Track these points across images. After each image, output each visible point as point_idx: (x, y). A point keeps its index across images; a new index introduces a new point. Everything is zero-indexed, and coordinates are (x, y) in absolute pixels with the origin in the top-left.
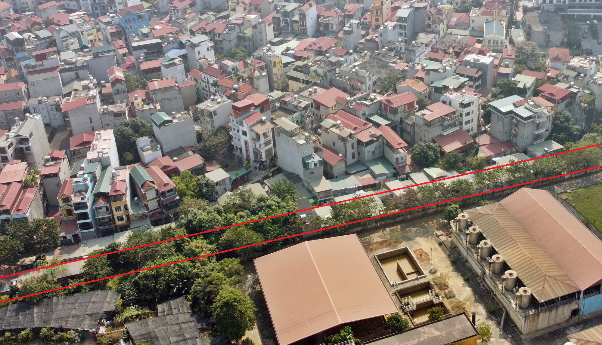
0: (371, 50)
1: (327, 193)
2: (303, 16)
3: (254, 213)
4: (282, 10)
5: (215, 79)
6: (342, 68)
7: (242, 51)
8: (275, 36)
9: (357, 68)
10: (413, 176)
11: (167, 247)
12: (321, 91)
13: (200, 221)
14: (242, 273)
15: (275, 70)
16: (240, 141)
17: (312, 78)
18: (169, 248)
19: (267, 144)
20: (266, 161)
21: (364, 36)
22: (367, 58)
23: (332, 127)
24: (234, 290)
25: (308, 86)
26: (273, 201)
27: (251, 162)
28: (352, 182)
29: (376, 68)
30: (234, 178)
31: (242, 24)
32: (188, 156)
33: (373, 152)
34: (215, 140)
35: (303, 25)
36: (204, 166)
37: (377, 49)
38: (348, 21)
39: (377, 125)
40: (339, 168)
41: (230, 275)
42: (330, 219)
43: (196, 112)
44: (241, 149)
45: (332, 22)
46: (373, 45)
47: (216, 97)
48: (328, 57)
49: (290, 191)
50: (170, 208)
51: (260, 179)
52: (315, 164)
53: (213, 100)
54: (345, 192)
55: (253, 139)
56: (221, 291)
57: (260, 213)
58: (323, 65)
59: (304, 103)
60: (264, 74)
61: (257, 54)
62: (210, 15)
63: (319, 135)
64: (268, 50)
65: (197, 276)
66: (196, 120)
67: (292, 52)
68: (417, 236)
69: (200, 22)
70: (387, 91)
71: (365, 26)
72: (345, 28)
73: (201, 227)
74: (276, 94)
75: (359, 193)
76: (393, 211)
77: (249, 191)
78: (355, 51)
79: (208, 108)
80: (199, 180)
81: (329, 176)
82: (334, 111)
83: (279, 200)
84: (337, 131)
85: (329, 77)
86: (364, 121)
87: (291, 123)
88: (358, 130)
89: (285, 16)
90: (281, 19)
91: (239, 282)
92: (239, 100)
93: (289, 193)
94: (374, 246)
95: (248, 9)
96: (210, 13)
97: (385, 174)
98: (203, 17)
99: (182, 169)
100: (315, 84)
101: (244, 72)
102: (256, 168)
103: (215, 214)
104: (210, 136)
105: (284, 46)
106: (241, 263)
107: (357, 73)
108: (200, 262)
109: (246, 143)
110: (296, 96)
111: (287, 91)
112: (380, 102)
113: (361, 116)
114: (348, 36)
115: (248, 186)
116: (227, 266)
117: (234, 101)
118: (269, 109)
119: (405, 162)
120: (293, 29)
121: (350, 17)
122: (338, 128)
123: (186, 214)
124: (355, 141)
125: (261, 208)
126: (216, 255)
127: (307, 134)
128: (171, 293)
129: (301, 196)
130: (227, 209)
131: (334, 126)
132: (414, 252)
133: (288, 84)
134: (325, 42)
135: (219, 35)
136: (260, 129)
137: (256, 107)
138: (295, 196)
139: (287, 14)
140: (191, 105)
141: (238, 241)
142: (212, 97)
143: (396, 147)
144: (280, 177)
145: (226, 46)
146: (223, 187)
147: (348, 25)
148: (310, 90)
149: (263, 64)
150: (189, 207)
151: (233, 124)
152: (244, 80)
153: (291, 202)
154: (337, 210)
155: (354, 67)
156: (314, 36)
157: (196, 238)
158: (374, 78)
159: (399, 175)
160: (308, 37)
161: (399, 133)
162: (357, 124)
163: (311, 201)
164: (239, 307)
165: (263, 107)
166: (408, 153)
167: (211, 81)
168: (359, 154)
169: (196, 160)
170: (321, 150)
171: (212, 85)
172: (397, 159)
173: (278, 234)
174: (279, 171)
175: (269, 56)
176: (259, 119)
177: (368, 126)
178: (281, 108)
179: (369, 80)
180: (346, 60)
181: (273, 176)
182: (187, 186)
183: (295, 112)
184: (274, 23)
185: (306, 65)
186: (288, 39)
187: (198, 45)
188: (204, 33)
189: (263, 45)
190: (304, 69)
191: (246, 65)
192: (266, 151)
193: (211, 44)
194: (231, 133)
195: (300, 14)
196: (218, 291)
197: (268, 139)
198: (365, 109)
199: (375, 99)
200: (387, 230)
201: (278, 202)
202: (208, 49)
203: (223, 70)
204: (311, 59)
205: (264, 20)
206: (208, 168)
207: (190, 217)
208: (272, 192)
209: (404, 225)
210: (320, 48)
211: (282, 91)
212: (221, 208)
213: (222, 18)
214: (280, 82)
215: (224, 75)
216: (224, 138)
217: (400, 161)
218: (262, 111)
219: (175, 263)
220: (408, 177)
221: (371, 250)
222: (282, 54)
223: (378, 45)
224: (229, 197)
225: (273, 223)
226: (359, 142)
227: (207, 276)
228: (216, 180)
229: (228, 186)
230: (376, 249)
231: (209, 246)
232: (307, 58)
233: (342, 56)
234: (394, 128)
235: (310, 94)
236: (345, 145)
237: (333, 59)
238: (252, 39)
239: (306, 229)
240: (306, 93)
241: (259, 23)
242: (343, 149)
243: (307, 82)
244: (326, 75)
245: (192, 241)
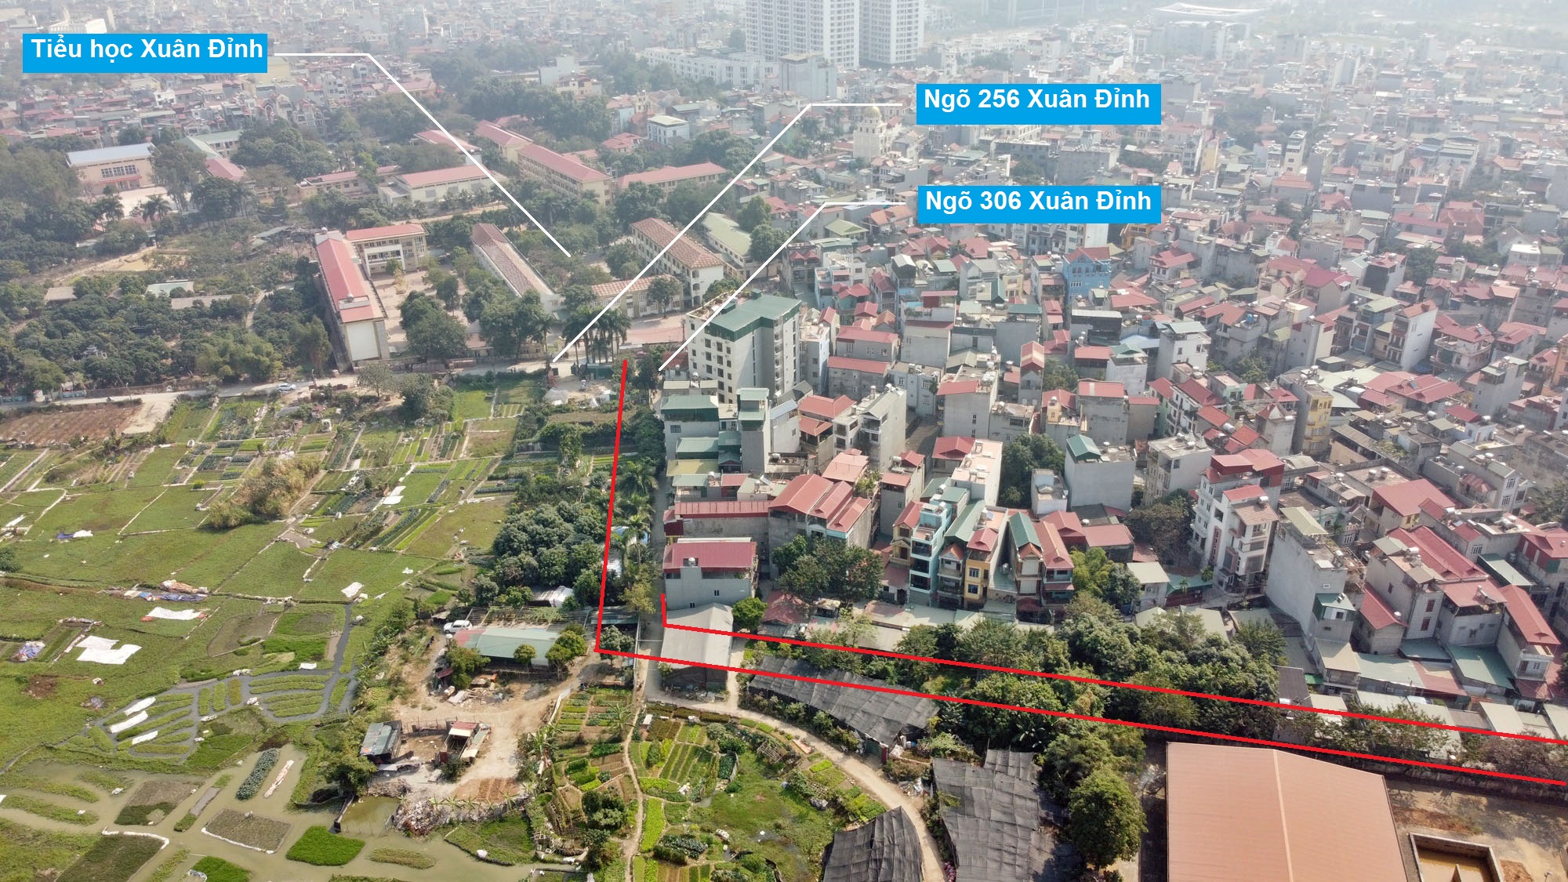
0: (1532, 424)
1: (1348, 676)
2: (1402, 326)
3: (1193, 661)
4: (1362, 307)
5: (1196, 405)
6: (1455, 446)
7: (1260, 366)
8: (1333, 353)
9: (1490, 455)
10: (1550, 709)
11: (1030, 663)
12: (1394, 478)
13: (1096, 640)
14: (1140, 757)
15: (1312, 417)
16: (1206, 525)
17: (1383, 450)
18: (1033, 666)
19: (1256, 546)
20: (1244, 577)
21: (1527, 394)
22: (1520, 440)
23: (1397, 554)
24: (1118, 779)
25: (1371, 462)
26: (1236, 652)
27: (1216, 570)
28: (1405, 673)
29: (1535, 466)
30: (1176, 587)
31: (1275, 317)
32: (1109, 523)
33: (1473, 633)
34: (1163, 511)
35: (1396, 344)
36: (1131, 548)
37: (1550, 428)
38: (1500, 357)
39: (1500, 581)
40: (1386, 636)
41: (1119, 752)
42: (1337, 727)
43: (1144, 451)
44: (1204, 540)
45: (1461, 350)
46: (1544, 417)
47: (1187, 437)
48: (1430, 418)
49: (1273, 648)
50: (1054, 601)
51: (1224, 605)
52: (1339, 615)
53: (1180, 440)
54: (1385, 688)
55: (1232, 530)
56: (1095, 772)
57: (1204, 666)
58: (1414, 430)
59: (1352, 493)
60: (1289, 417)
61: (1286, 377)
62: (1220, 289)
63: (1365, 562)
64: (1310, 377)
65: (1065, 729)
66: (1141, 466)
67: (1359, 390)
68: (1520, 836)
69: (1197, 298)
70: (1545, 519)
71: (1536, 375)
72: (1486, 369)
73: (1095, 650)
74: (1302, 461)
75: (1413, 699)
76: (1480, 764)
77: (1197, 619)
78: (1497, 418)
79: (1167, 452)
80: (1114, 570)
81: (1361, 645)
82: (1409, 526)
83: (1248, 656)
84: (1405, 566)
85: (1420, 457)
86: (1472, 565)
87: (1313, 522)
88: (1451, 578)
89: (1364, 319)
90: (1356, 323)
91: (1131, 770)
92: (1228, 453)
93: (1270, 649)
94: (1415, 815)
95: (1294, 291)
96: (1221, 285)
97: (1485, 685)
98: (1207, 290)
99: (1092, 543)
100: (1388, 463)
101: (1252, 406)
102: (1221, 583)
103: (1125, 637)
104: (1156, 501)
105: (1344, 376)
106: (1144, 738)
107: (1486, 464)
108: (1075, 707)
109: (1217, 533)
110: (1341, 475)
111: (1323, 461)
112: (1522, 538)
113: (1469, 552)
114: (1489, 386)
115: (1198, 611)
116: (1119, 735)
117: (1218, 453)
118: (1278, 483)
119: (1542, 676)
120: (1373, 346)
121: (1508, 348)
122: (1409, 560)
123: (1076, 619)
124: (1438, 597)
125: (1209, 658)
126: (1106, 707)
127: (1340, 553)
128: (1014, 740)
129: (1292, 663)
130: (1148, 637)
131: (1402, 553)
132: (1504, 864)
133: (1329, 449)
134: (1434, 386)
135: (1226, 327)
136: (1250, 516)
137: (1256, 474)
138: (1280, 659)
139: (1368, 316)
140: (1140, 439)
141: (1150, 700)
142: (1180, 434)
143: (1531, 638)
144: (1261, 615)
145: (1233, 350)
146: (1151, 596)
147: (1496, 364)
148: (1373, 471)
149: (1292, 399)
150: (1085, 610)
151: (1203, 492)
152: (1247, 419)
153: (1268, 668)
154: (1357, 718)
155: (1485, 450)
156: (1412, 371)
157: (1080, 666)
158: (1524, 485)
159: (1520, 697)
160: (1400, 368)
161: (1548, 613)
162: (1450, 564)
163: (1310, 680)
164: (1117, 811)
165: (1270, 477)
166: (1556, 661)
167: (1187, 406)
168: (1439, 624)
169: (1120, 535)
170: (1358, 592)
171: (1186, 413)
172: (1525, 664)
173: (1227, 716)
174: (1264, 603)
175: (1310, 388)
176: (1253, 497)
177: (1477, 576)
178: (1302, 490)
179: (1511, 485)
180: (1470, 433)
181: (1249, 607)
182: (1092, 573)
183: (1328, 505)
184: (1337, 328)
185: (1379, 421)
186: (1356, 364)
187: (1182, 337)
188: (1200, 319)
189: (1303, 365)
190: (1374, 430)
191: (1260, 392)
192: (1250, 559)
193: (1207, 341)
194: (1194, 508)
195: (1397, 322)
196: (1090, 770)
197: (1259, 538)
198: (1481, 540)
199: (1511, 527)
200: (1455, 796)
201: (1243, 659)
202: (1198, 349)
203: (1215, 393)
204: (1393, 413)
205: (1319, 318)
206: (1136, 555)
207: (1081, 626)
208: (1238, 636)
209: (1496, 801)
210: (1420, 395)
211: (1316, 458)
212: (1139, 632)
213: (1240, 298)
214: (1315, 440)
215: (1214, 401)
216: (1179, 514)
217: (1530, 669)
218: (1264, 484)
219: (1035, 694)
220: (1538, 708)
221: (1406, 821)
222: (1336, 390)
223: (1553, 421)
224: (1157, 617)
225: (1222, 693)
226: (1447, 602)
227: (1080, 737)
228: (1142, 581)
229: (1162, 598)
230: (1417, 823)
231: (1098, 688)
232: (1386, 410)
233: (1463, 424)
234: (1539, 599)
235: (1371, 479)
236: (1414, 598)
237: (1442, 424)
238: (1286, 349)
239: (1284, 727)
240: (1362, 475)
241: (1308, 322)
242: (1407, 606)
243: (1370, 455)
244: (1415, 451)
245: (1073, 668)
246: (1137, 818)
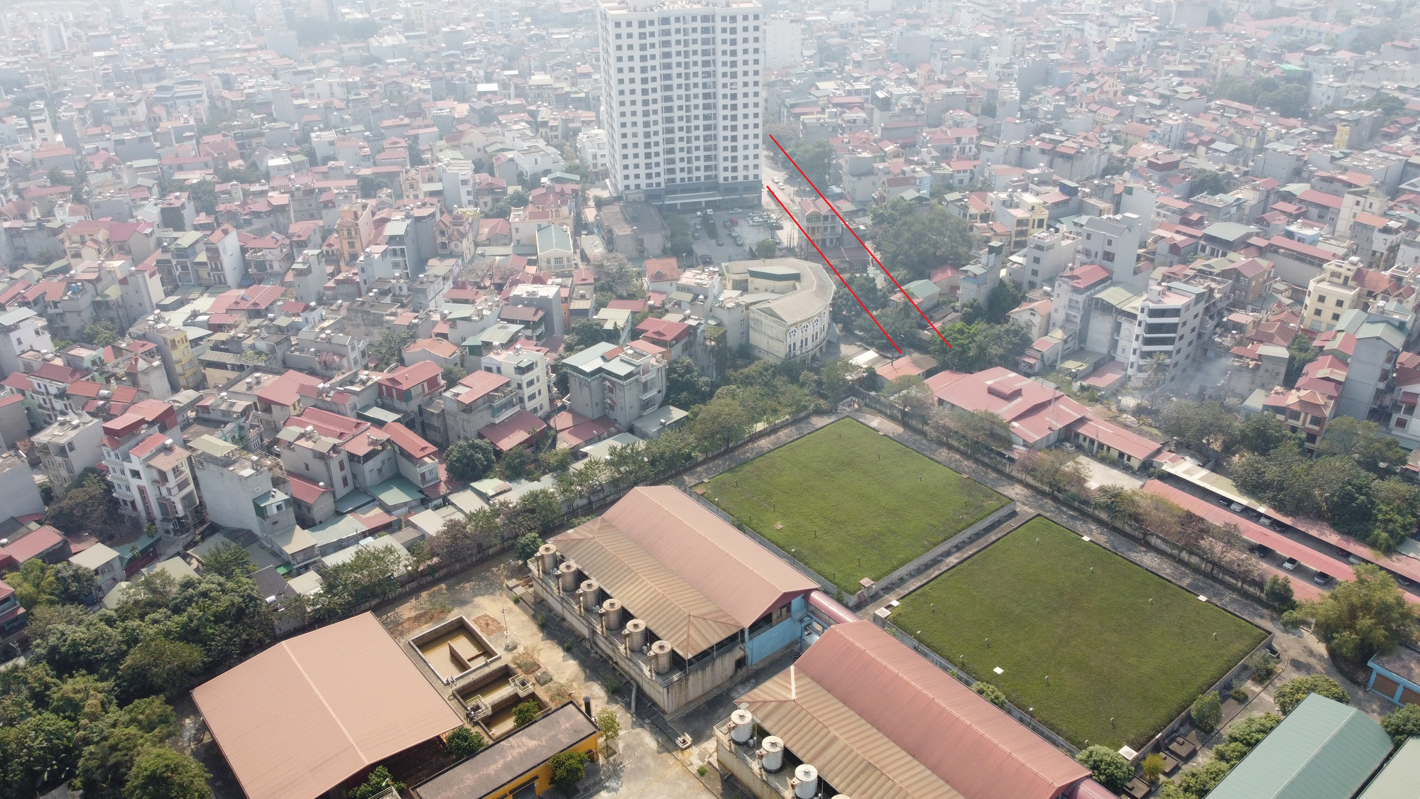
0: (347, 297)
1: (309, 552)
2: (214, 252)
3: (177, 610)
4: (173, 247)
5: (61, 385)
6: (301, 335)
7: (107, 328)
8: (167, 294)
9: (328, 332)
10: (454, 498)
11: (16, 704)
12: (268, 379)
13: (75, 644)
14: (172, 719)
15: (175, 355)
16: (128, 489)
17: (249, 360)
18: (21, 705)
19: (181, 486)
20: (185, 517)
21: (332, 275)
22: (343, 312)
23: (299, 438)
24: (161, 751)
25: (244, 374)
26: (211, 582)
27: (157, 522)
28: (349, 526)
29: (363, 328)
30: (128, 556)
31: (98, 279)
32: (30, 531)
33: (380, 470)
34: (79, 495)
35: (217, 269)
36: (65, 543)
37: (360, 295)
38: (300, 253)
39: (379, 424)
40: (322, 507)
41: (150, 727)
42: (320, 595)
43: (31, 449)
44: (133, 503)
45: (270, 257)
46: (351, 289)
47: (68, 418)
48: (272, 320)
49: (240, 561)
50: (10, 632)
51: (180, 549)
52: (279, 507)
53: (62, 424)
54: (340, 545)
55: (155, 482)
56: (137, 759)
57: (189, 609)
58: (264, 334)
59: (240, 405)
60: (156, 363)
61: (136, 329)
62: (30, 270)
63: (278, 455)
64: (157, 321)
65: (86, 741)
66: (35, 464)
67: (205, 318)
68: (476, 596)
69: (11, 285)
70: (388, 364)
71: (330, 257)
72: (295, 266)
73: (78, 654)
74: (186, 396)
75: (363, 542)
76: (429, 562)
77: (163, 572)
78: (320, 302)
79: (56, 440)
80: (59, 572)
81: (307, 522)
82: (297, 412)
83: (222, 579)
84: (309, 445)
85: (279, 354)
86: (355, 420)
87: (221, 443)
88: (346, 438)
89: (179, 256)
90: (174, 262)
91: (169, 735)
92: (116, 416)
93: (238, 565)
94: (406, 625)
95: (105, 250)
96: (30, 266)
97: (405, 504)
98: (17, 274)
99: (21, 558)
100: (257, 369)
101: (116, 366)
102: (168, 532)
103: (103, 626)
104: (68, 490)
105: (186, 311)
106: (168, 702)
107: (329, 340)
108: (86, 715)
109: (142, 491)
110: (224, 394)
111: (204, 388)
112: (379, 385)
113: (349, 412)
114: (303, 278)
115: (159, 566)
116: (142, 713)
117: (106, 420)
118: (175, 424)
119: (437, 478)
120: (199, 278)
121: (303, 245)
122: (310, 438)
123: (43, 636)
124: (343, 456)
125: (190, 600)
126: (117, 697)
127: (255, 458)
128: (39, 784)
129: (262, 565)
130: (124, 613)
131: (302, 436)
132: (476, 621)
133: (204, 376)
134: (262, 293)
135: (55, 304)
136: (164, 463)
137: (151, 424)
138: (250, 567)
139: (182, 253)
140: (19, 440)
141: (156, 666)
142: (60, 418)
143: (419, 455)
144: (216, 541)
145: (73, 322)
146: (108, 576)
147: (300, 260)
148: (248, 380)
149: (150, 346)
150: (48, 623)
151: (110, 460)
152: (118, 379)
153: (244, 580)
154: (331, 579)
155: (323, 329)
156: (240, 286)
157: (71, 676)
158: (362, 345)
159: (431, 501)
160: (229, 288)
161: (420, 431)
162: (341, 427)
163: (282, 571)
164: (176, 778)
165: (165, 421)
166: (441, 463)
167: (53, 390)
168: (354, 476)
169: (48, 537)
170: (285, 482)
171: (56, 396)
172: (423, 475)
173: (230, 639)
174: (214, 529)
175: (162, 331)
176: (159, 444)
177: (363, 427)
178: (198, 420)
179: (353, 349)
180: (307, 320)
181: (203, 539)
182: (37, 586)
183: (226, 423)
184: (160, 271)
185: (233, 338)
186: (192, 296)
187: (15, 327)
188: (25, 304)
189: (145, 313)
190: (232, 346)
191: (118, 352)
192: (183, 499)
193: (42, 322)
194: (109, 478)
195: (208, 250)
196: (132, 760)
197: (182, 477)
198: (353, 400)
199: (368, 380)
200: (424, 594)
201: (220, 584)
202: (37, 333)
203: (75, 368)
204: (241, 327)
205: (140, 267)
206: (74, 548)
207: (52, 640)
208: (205, 568)
209: (452, 581)
210: (255, 304)
211: (196, 388)
212: (113, 613)
213: (55, 272)
214: (189, 373)
215: (78, 375)
216: (96, 489)
217: (428, 477)
218: (163, 430)
219: (38, 729)
220: (446, 502)
221: (402, 634)
222: (185, 324)
223: (359, 289)
224: (123, 591)
225: (216, 622)
226: (352, 457)
227: (105, 739)
228: (93, 567)
229: (119, 570)
230: (409, 631)
231: (100, 685)
232: (235, 326)
233: (298, 315)
234: (410, 425)
235: (250, 388)
236: (327, 466)
237: (283, 321)
238: (122, 304)
239: (280, 619)
240: (241, 387)
241: (132, 274)
242: (325, 474)
243: (241, 368)
244: (273, 351)
245: (64, 682)
246: (197, 771)
